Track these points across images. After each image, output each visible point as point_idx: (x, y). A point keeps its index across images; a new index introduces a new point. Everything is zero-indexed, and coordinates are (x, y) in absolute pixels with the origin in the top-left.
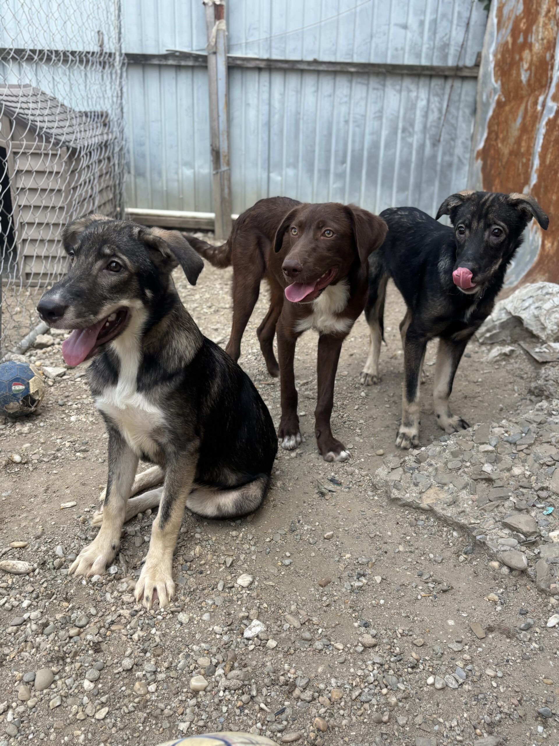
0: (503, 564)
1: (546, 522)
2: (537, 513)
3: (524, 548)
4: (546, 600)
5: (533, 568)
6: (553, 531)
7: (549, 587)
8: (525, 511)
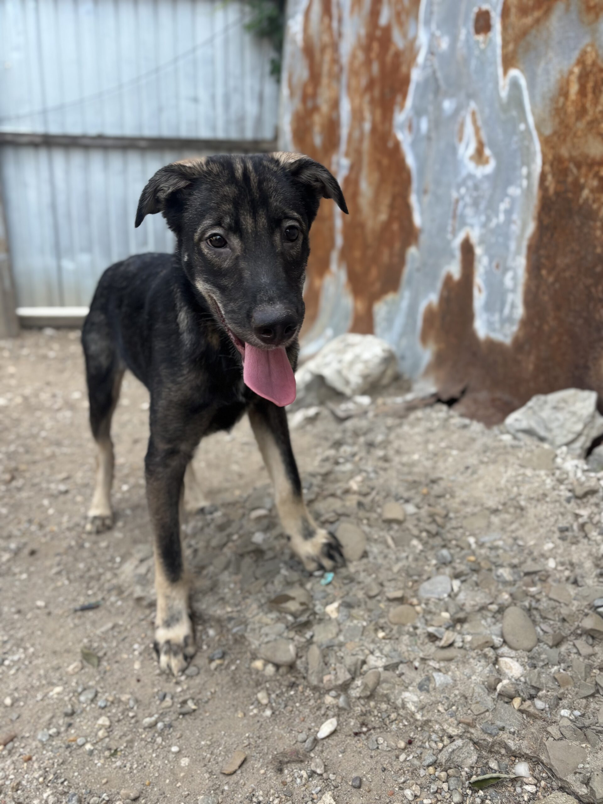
0: (267, 661)
1: (322, 594)
2: (313, 585)
3: (292, 634)
4: (319, 701)
5: (304, 659)
6: (331, 603)
7: (321, 681)
8: (297, 585)
